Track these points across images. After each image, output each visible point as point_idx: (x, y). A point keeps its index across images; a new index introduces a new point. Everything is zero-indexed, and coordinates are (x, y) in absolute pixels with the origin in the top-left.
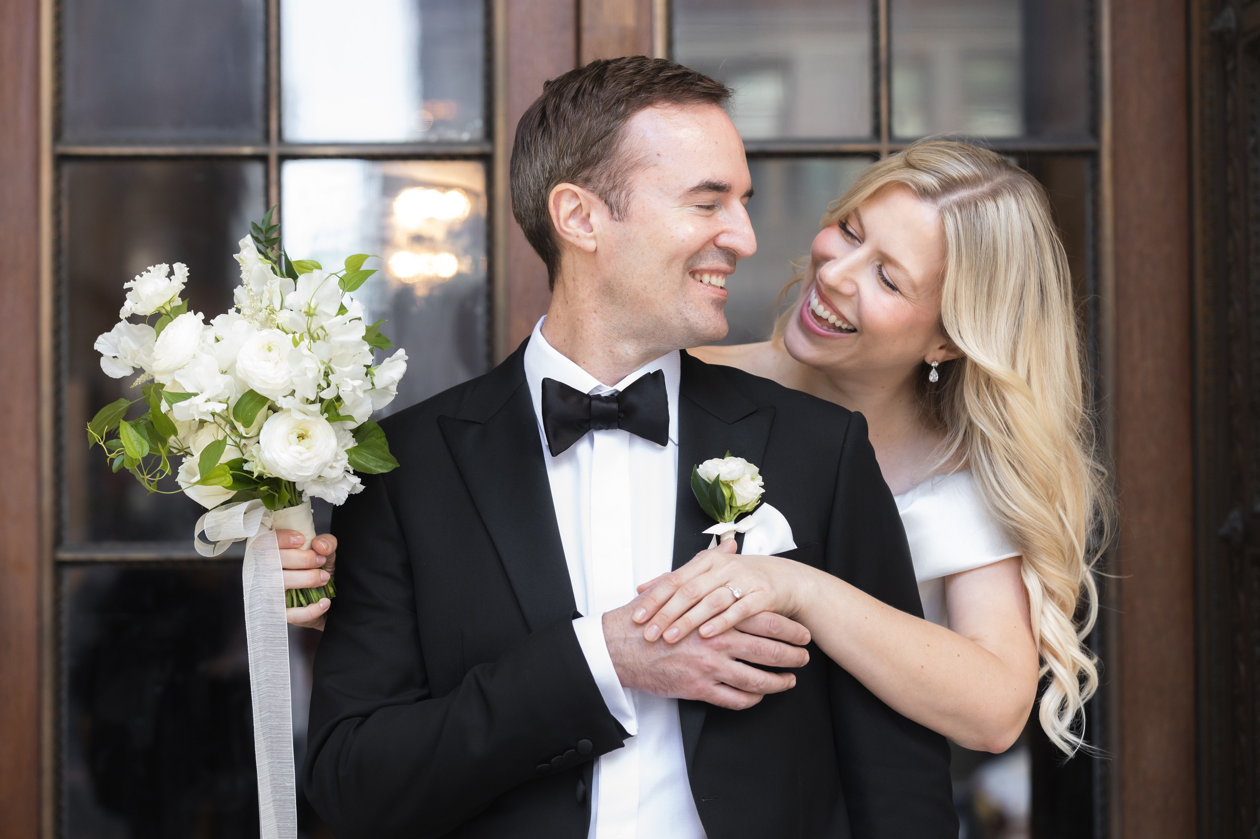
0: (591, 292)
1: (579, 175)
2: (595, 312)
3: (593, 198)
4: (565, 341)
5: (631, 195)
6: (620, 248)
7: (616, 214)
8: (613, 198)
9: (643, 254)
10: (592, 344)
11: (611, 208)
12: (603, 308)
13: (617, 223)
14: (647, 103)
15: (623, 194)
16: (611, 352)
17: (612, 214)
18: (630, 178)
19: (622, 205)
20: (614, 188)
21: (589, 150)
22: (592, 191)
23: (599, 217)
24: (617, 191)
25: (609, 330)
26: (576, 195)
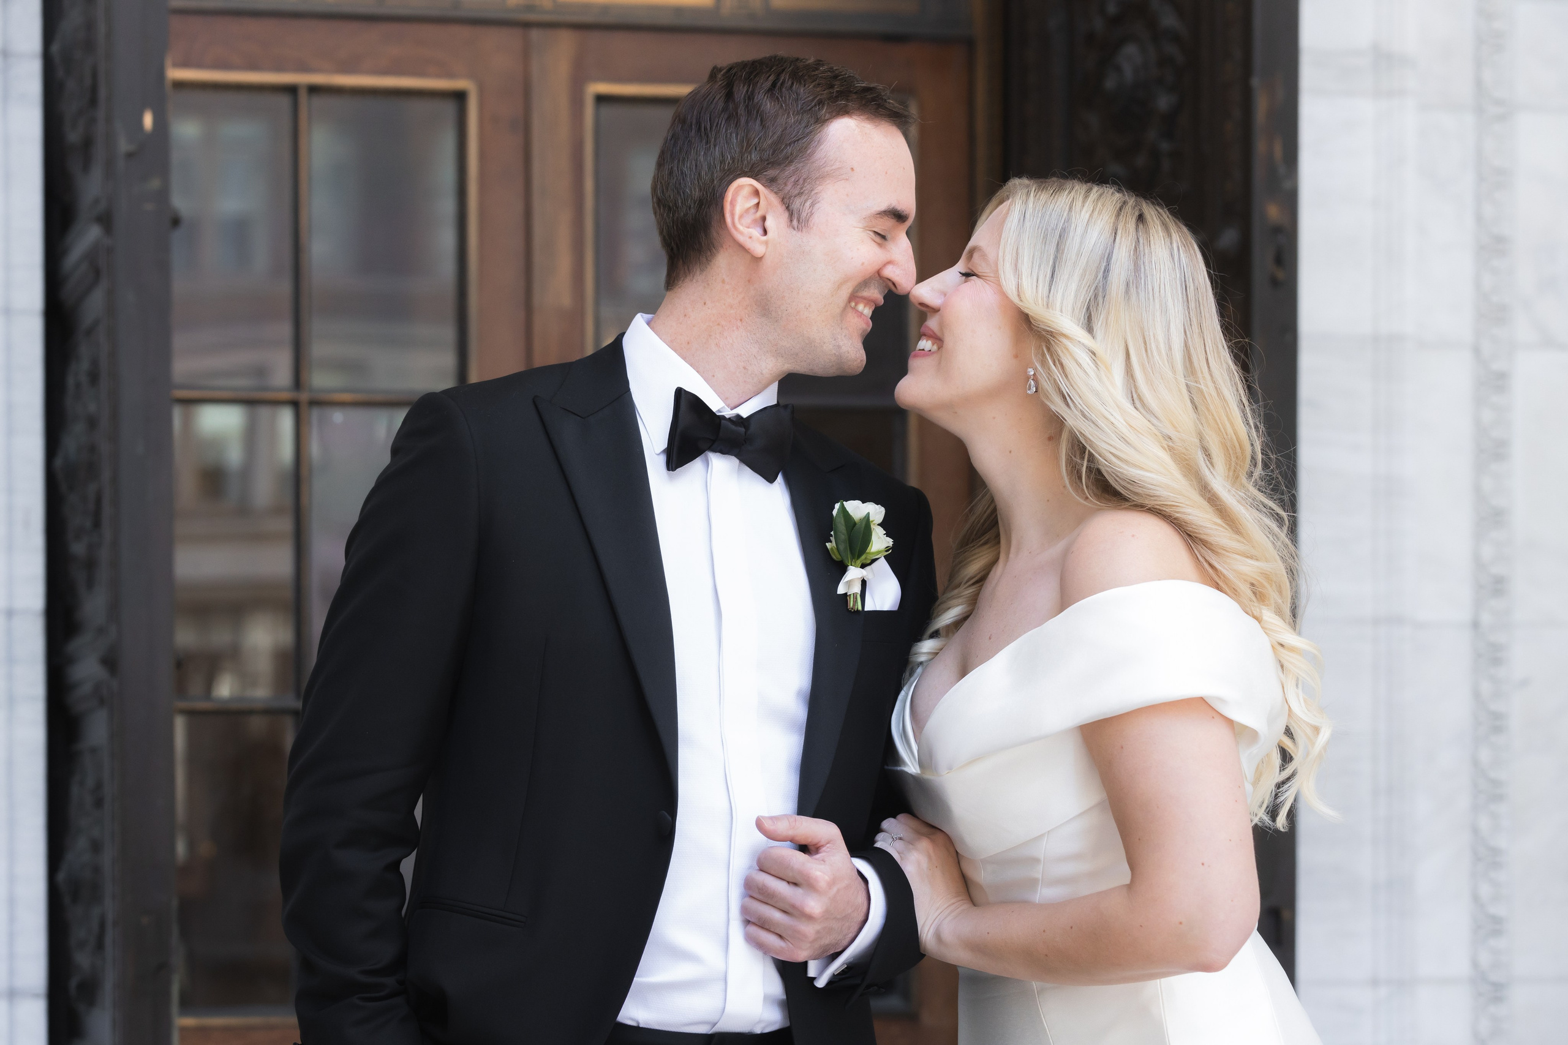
0: (743, 298)
1: (765, 173)
2: (741, 320)
3: (774, 199)
4: (688, 343)
5: (817, 206)
6: (791, 259)
7: (795, 222)
8: (796, 204)
9: (815, 270)
10: (727, 355)
11: (791, 215)
12: (751, 318)
13: (794, 232)
14: (844, 112)
15: (808, 204)
16: (745, 368)
17: (791, 221)
18: (819, 188)
19: (804, 215)
20: (800, 194)
21: (783, 149)
22: (776, 193)
23: (776, 221)
24: (803, 198)
25: (750, 343)
26: (756, 193)
